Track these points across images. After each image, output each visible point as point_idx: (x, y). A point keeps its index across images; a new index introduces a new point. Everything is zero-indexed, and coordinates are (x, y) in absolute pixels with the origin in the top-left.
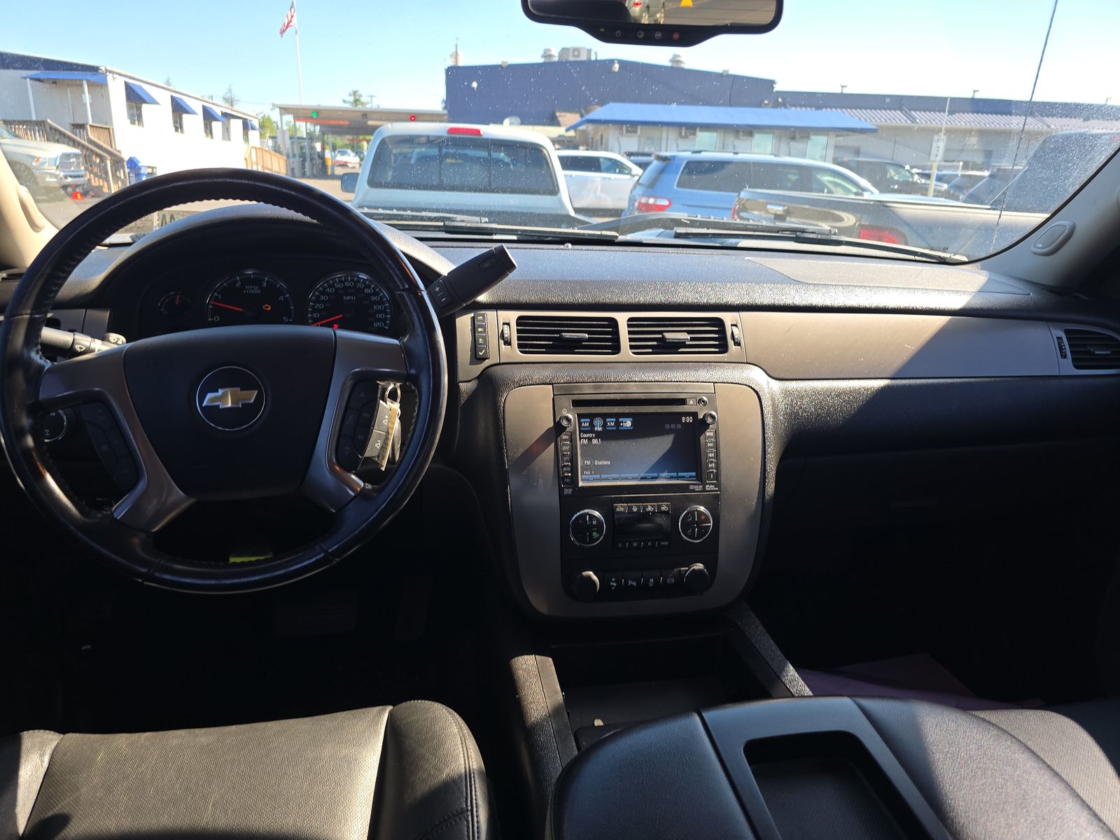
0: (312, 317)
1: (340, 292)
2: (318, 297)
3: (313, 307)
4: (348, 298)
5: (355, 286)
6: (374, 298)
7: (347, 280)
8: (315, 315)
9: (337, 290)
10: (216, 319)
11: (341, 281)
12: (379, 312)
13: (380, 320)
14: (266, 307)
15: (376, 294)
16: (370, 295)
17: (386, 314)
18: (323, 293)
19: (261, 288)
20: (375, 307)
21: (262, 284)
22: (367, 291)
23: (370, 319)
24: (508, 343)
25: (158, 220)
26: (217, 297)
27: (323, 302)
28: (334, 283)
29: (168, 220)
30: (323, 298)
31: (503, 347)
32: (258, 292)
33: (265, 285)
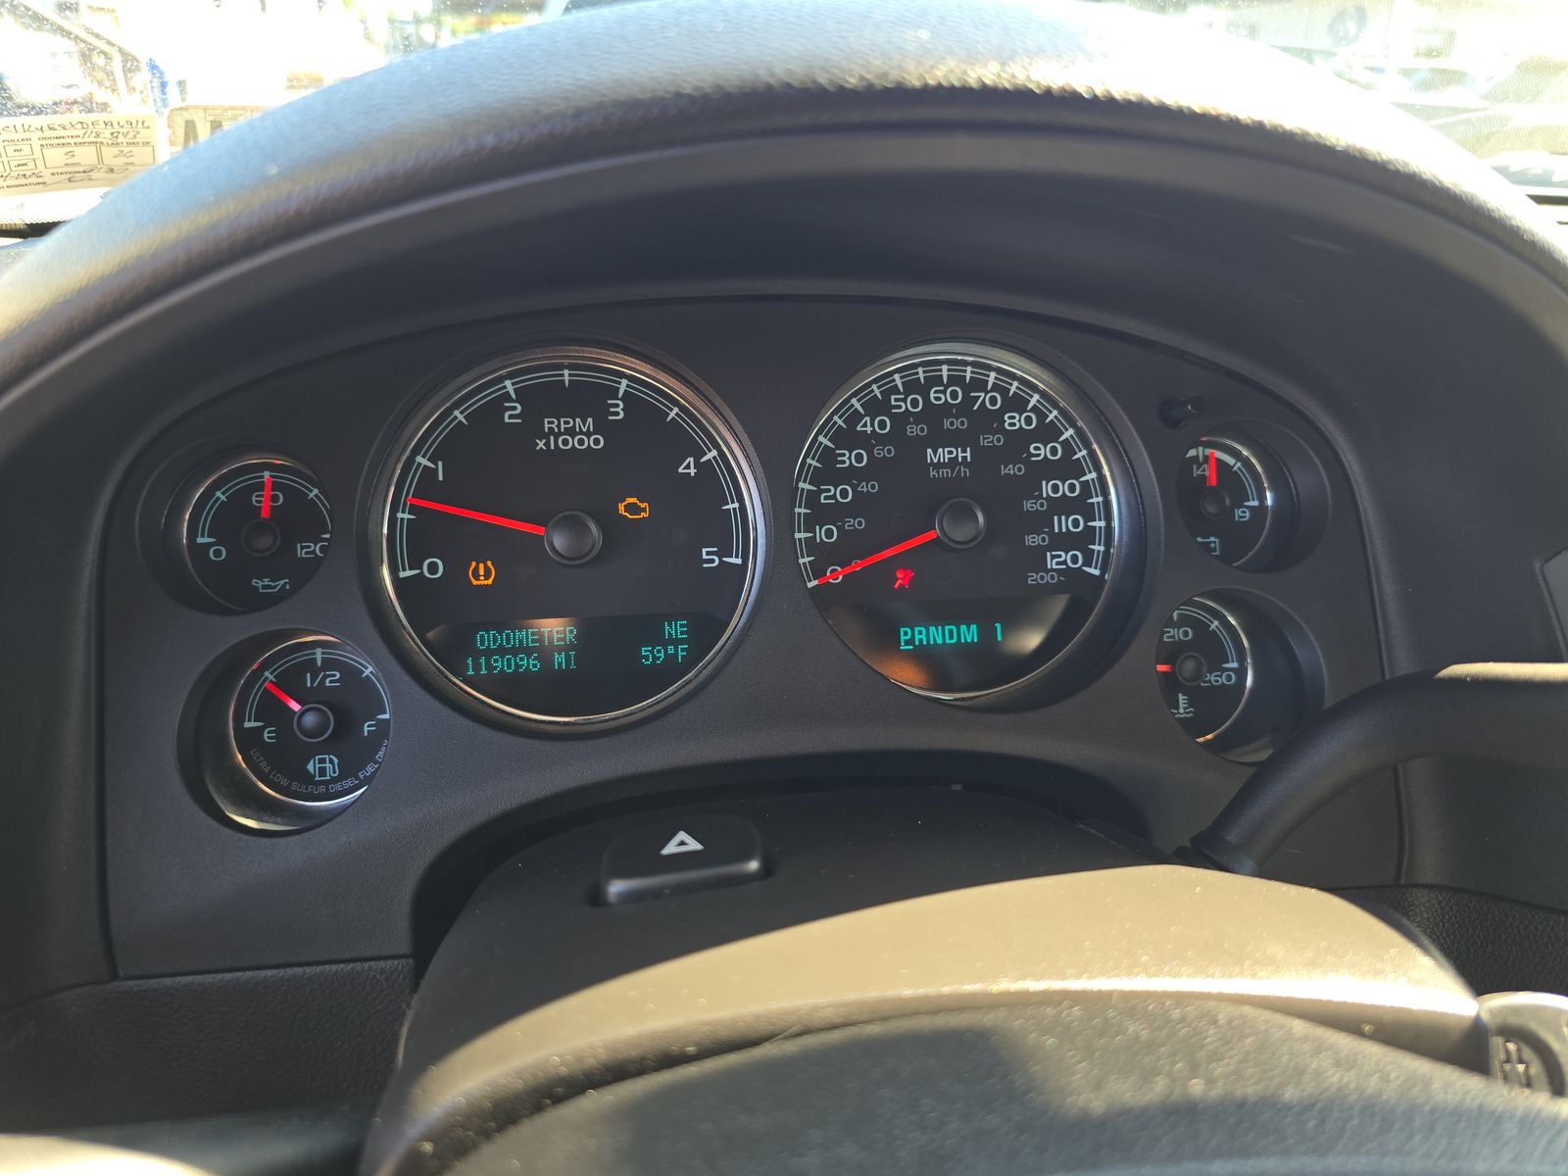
0: (810, 542)
1: (913, 430)
2: (828, 457)
3: (812, 499)
4: (943, 454)
5: (969, 401)
6: (1041, 451)
7: (935, 380)
8: (820, 534)
9: (900, 420)
10: (433, 568)
11: (912, 386)
12: (1064, 506)
13: (1065, 541)
14: (630, 508)
15: (1049, 432)
16: (1022, 438)
17: (1089, 516)
18: (847, 438)
19: (602, 426)
20: (1047, 489)
21: (607, 408)
22: (1014, 421)
23: (1033, 540)
25: (172, 144)
26: (428, 473)
27: (851, 475)
28: (886, 394)
29: (203, 132)
30: (847, 459)
32: (596, 442)
33: (618, 411)
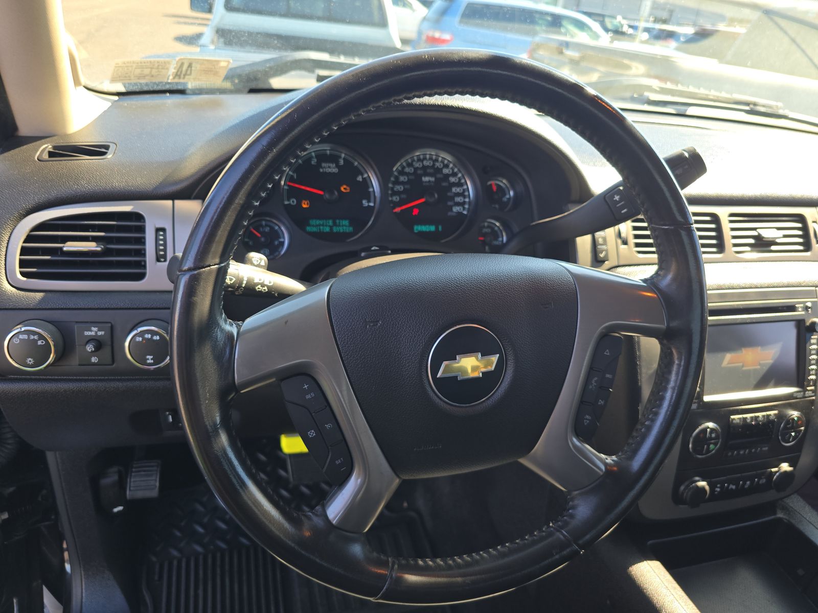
1: (419, 172)
2: (396, 178)
3: (392, 189)
4: (427, 179)
5: (434, 165)
6: (452, 180)
7: (425, 159)
8: (395, 198)
9: (416, 169)
10: (293, 201)
11: (419, 160)
12: (458, 195)
13: (458, 204)
14: (344, 189)
15: (454, 175)
16: (447, 176)
17: (465, 197)
18: (402, 173)
19: (338, 166)
20: (454, 190)
21: (339, 161)
22: (446, 171)
23: (449, 203)
24: (625, 242)
26: (292, 176)
27: (402, 183)
28: (412, 162)
30: (402, 179)
31: (623, 247)
32: (335, 170)
33: (342, 162)
